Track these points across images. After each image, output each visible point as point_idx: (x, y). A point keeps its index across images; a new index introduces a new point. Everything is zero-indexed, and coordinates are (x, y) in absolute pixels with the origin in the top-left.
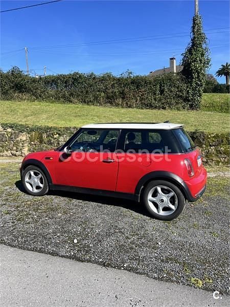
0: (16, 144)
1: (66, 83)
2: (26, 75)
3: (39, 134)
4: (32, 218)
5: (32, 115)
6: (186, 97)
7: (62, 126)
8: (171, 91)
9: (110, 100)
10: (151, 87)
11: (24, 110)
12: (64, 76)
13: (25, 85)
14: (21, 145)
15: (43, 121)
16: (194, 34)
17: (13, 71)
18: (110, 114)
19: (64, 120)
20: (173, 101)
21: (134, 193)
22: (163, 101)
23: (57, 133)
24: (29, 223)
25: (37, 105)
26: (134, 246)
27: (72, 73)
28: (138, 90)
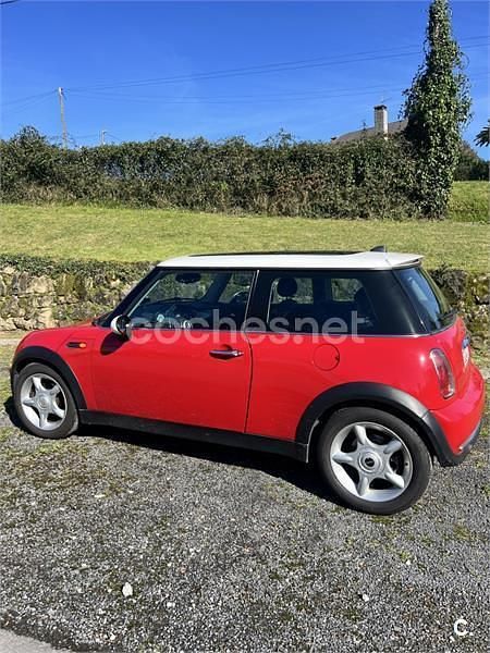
0: (25, 302)
1: (142, 163)
2: (53, 146)
3: (77, 279)
4: (25, 507)
5: (63, 235)
6: (415, 190)
7: (130, 261)
8: (381, 177)
9: (242, 199)
10: (334, 167)
11: (47, 223)
12: (137, 147)
13: (51, 167)
14: (35, 303)
15: (87, 250)
16: (433, 44)
17: (23, 138)
18: (241, 229)
19: (134, 246)
20: (385, 200)
21: (292, 438)
22: (362, 200)
23: (118, 276)
24: (12, 526)
25: (77, 213)
26: (292, 607)
27: (156, 139)
28: (304, 175)
